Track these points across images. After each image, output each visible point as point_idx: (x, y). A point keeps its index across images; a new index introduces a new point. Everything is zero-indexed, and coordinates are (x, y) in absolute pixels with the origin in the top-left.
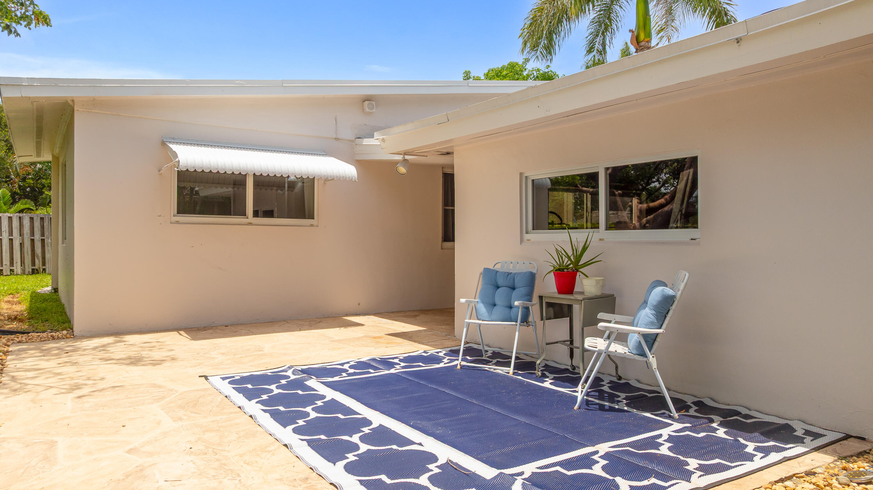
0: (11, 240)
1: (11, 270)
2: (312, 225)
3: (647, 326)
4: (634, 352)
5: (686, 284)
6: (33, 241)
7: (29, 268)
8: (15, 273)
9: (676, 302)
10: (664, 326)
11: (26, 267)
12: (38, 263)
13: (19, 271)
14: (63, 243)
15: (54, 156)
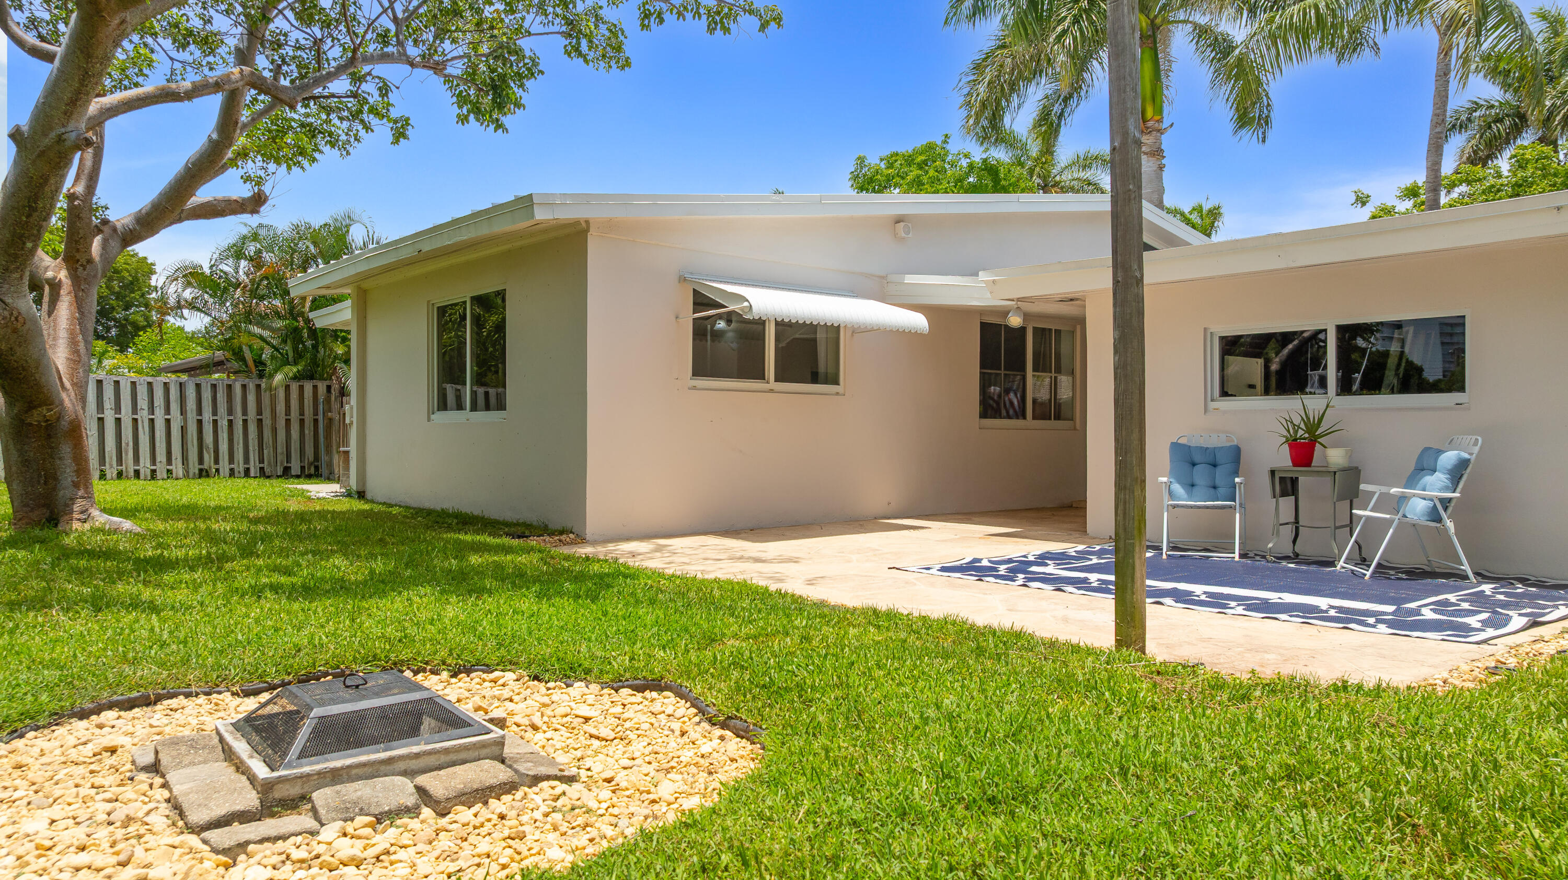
0: (168, 421)
1: (168, 471)
2: (837, 394)
3: (1440, 490)
4: (1426, 518)
5: (1481, 447)
6: (200, 422)
7: (194, 467)
8: (174, 475)
9: (1471, 466)
10: (1459, 489)
11: (191, 465)
12: (208, 458)
13: (181, 474)
14: (429, 420)
15: (359, 288)
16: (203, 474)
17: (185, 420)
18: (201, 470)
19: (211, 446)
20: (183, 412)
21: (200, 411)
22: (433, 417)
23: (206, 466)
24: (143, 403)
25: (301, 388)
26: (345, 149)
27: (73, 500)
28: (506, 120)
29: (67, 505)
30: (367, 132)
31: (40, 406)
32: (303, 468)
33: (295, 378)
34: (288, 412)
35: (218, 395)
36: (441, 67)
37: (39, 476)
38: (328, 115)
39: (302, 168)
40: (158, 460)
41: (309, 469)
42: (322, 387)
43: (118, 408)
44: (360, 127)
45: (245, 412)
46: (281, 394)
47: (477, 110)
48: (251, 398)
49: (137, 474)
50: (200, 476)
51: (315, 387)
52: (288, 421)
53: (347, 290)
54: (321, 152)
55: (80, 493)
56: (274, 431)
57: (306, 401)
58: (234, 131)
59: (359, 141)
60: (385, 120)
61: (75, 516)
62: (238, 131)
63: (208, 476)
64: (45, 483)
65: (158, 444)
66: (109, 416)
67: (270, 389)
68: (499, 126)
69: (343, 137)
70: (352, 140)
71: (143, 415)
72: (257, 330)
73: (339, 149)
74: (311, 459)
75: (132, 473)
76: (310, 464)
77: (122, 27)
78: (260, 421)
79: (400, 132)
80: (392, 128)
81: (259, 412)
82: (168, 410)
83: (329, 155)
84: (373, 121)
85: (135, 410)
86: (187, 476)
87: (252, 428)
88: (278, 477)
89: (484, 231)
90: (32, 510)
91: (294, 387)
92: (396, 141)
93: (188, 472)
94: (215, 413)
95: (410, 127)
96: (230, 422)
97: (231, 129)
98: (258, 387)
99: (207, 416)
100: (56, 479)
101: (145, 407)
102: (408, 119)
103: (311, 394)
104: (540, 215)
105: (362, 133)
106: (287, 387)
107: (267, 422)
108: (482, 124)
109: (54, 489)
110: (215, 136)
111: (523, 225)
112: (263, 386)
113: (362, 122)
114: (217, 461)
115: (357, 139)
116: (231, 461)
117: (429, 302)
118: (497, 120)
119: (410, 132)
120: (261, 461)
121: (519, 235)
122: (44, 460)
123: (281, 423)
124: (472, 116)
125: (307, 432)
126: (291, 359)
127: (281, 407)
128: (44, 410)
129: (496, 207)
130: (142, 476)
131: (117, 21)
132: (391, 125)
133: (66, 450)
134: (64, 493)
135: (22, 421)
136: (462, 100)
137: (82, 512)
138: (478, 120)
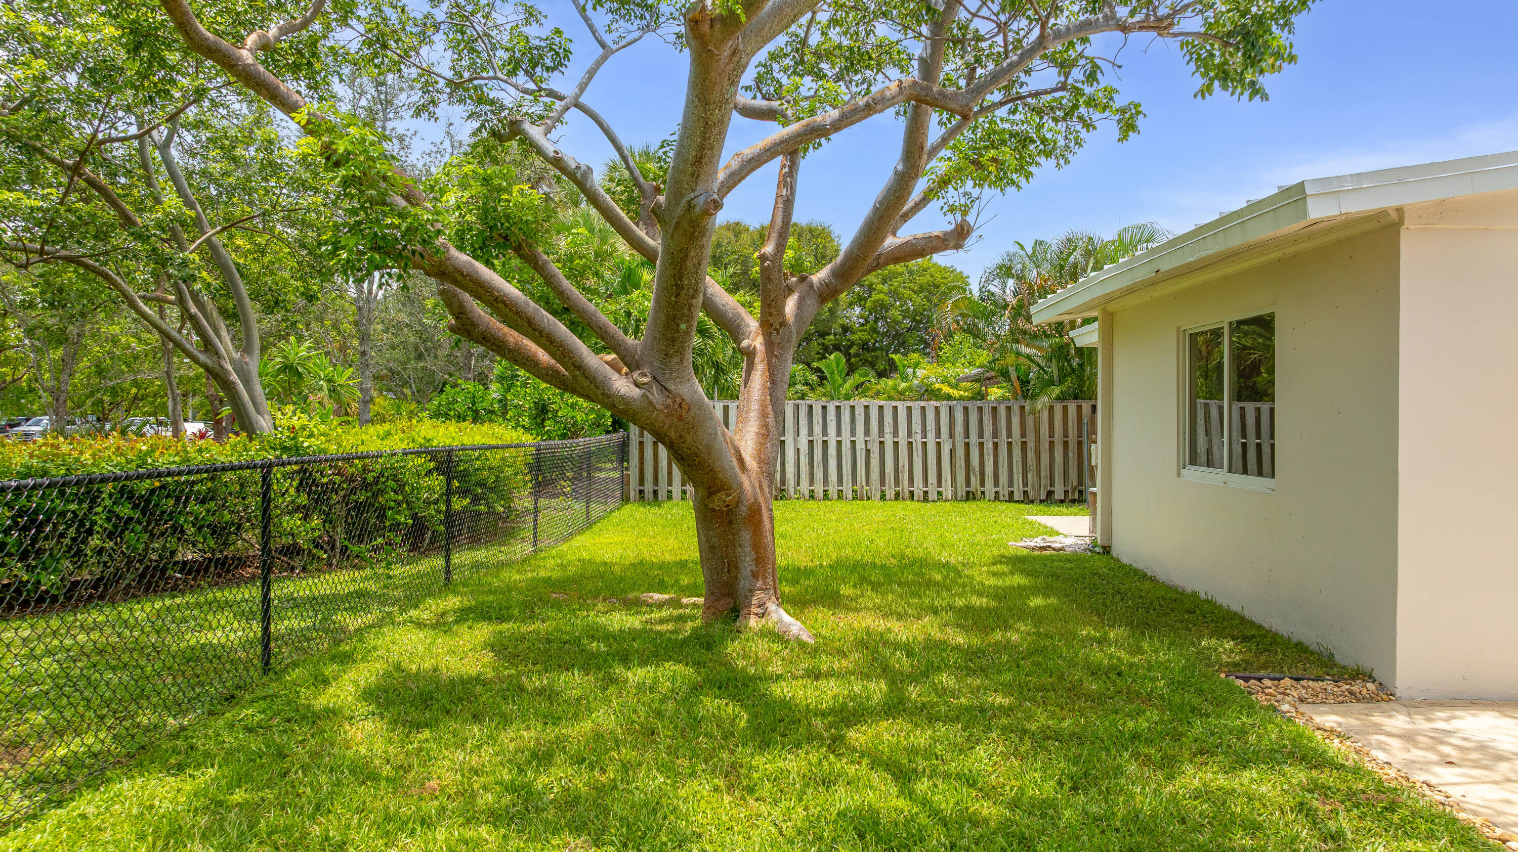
7: (962, 490)
8: (944, 497)
11: (959, 488)
14: (1179, 475)
15: (1104, 311)
16: (970, 496)
17: (954, 443)
18: (968, 492)
19: (977, 469)
20: (952, 435)
21: (967, 434)
22: (1183, 471)
23: (972, 489)
24: (917, 427)
25: (1065, 408)
26: (1063, 156)
27: (752, 591)
28: (1266, 81)
29: (746, 597)
30: (1088, 131)
31: (719, 491)
32: (1066, 492)
33: (1058, 398)
34: (1051, 435)
35: (985, 418)
36: (1165, 23)
37: (723, 563)
38: (1041, 118)
39: (1018, 186)
40: (930, 482)
41: (1073, 493)
42: (1086, 406)
43: (895, 433)
44: (1079, 127)
45: (1009, 435)
46: (1045, 415)
47: (1224, 76)
48: (1016, 420)
49: (912, 494)
50: (967, 499)
51: (1079, 408)
52: (1052, 444)
53: (1094, 314)
54: (1038, 164)
55: (759, 584)
56: (1038, 453)
57: (1070, 422)
58: (920, 157)
59: (1080, 145)
60: (1107, 113)
61: (753, 610)
62: (925, 157)
63: (974, 499)
64: (729, 571)
65: (929, 467)
66: (889, 439)
67: (1034, 411)
68: (1255, 90)
69: (1061, 142)
70: (1072, 145)
71: (917, 438)
72: (1024, 350)
73: (1056, 158)
74: (1075, 483)
75: (907, 495)
76: (1074, 489)
77: (735, 59)
78: (1024, 444)
79: (1128, 126)
80: (1119, 121)
81: (1023, 434)
82: (938, 435)
83: (1045, 168)
84: (1096, 116)
85: (910, 435)
86: (955, 498)
87: (1017, 451)
88: (1041, 501)
89: (1236, 240)
90: (717, 600)
91: (1058, 408)
92: (1123, 138)
93: (955, 494)
94: (981, 436)
95: (1141, 116)
96: (996, 445)
97: (916, 156)
98: (1022, 408)
99: (974, 439)
100: (737, 568)
101: (919, 431)
102: (1137, 105)
103: (1075, 415)
104: (1317, 210)
105: (1083, 133)
106: (1051, 408)
107: (1031, 445)
108: (1232, 94)
109: (736, 577)
110: (900, 168)
111: (1295, 227)
112: (1027, 408)
113: (1081, 118)
114: (983, 484)
115: (1078, 143)
116: (996, 483)
117: (1179, 328)
118: (1253, 83)
119: (1140, 122)
120: (1025, 484)
121: (1294, 238)
122: (727, 546)
123: (1045, 445)
124: (1216, 83)
125: (1071, 454)
126: (1056, 378)
127: (1045, 429)
128: (722, 495)
129: (1252, 207)
130: (916, 498)
131: (726, 53)
132: (1117, 117)
133: (746, 536)
134: (744, 584)
135: (706, 506)
136: (1203, 63)
137: (760, 606)
138: (1225, 88)
